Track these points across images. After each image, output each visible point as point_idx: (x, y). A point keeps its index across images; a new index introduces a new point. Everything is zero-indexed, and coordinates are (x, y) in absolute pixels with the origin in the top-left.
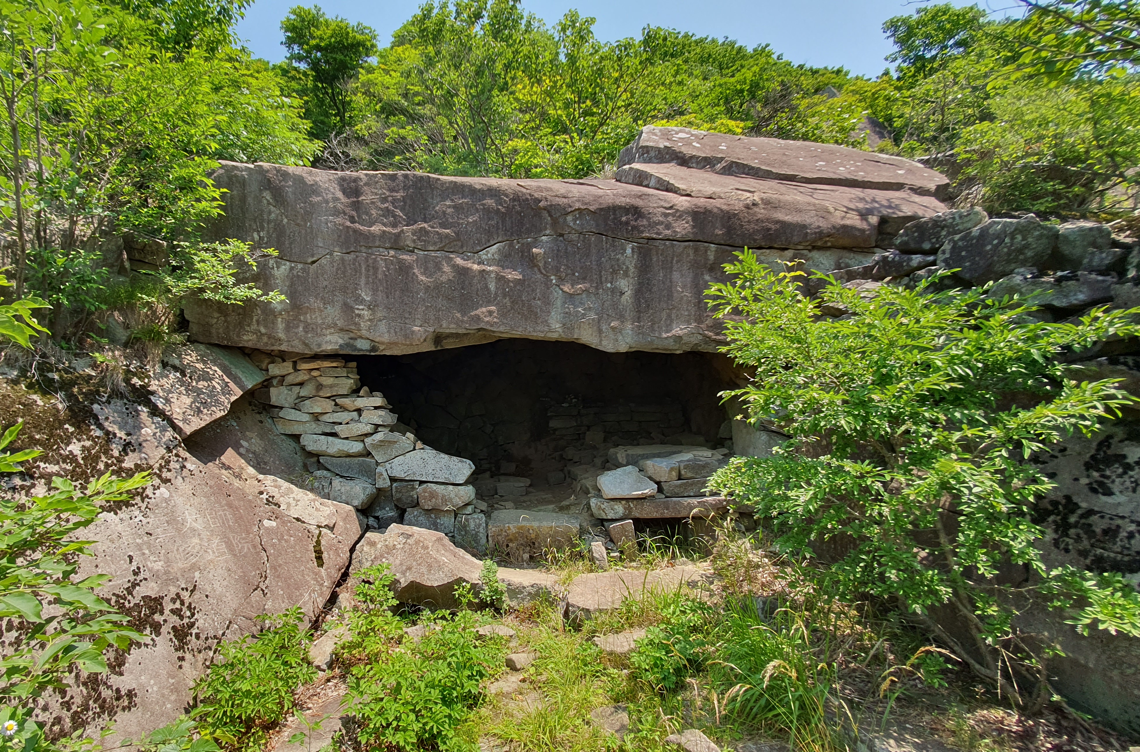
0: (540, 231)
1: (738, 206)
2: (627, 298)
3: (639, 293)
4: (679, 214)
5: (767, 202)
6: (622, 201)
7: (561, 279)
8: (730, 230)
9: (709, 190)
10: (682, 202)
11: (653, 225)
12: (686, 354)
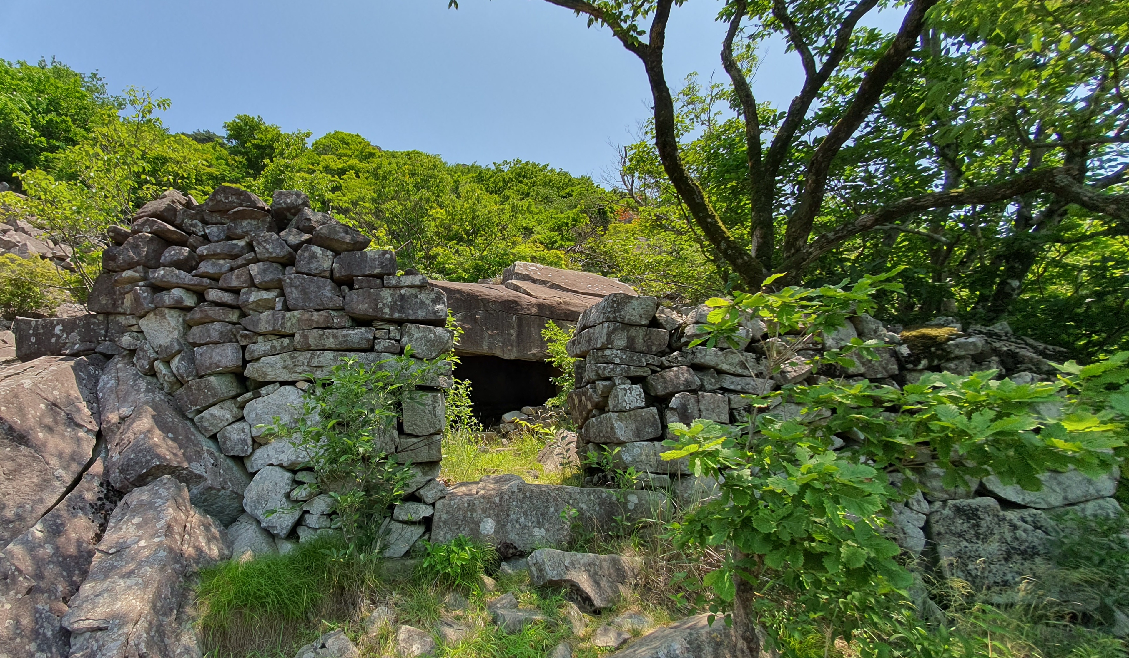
0: (479, 308)
1: (555, 303)
2: (514, 337)
3: (518, 336)
4: (533, 305)
5: (565, 302)
6: (510, 298)
7: (487, 329)
8: (552, 312)
9: (544, 296)
10: (534, 300)
11: (523, 309)
12: (537, 362)
